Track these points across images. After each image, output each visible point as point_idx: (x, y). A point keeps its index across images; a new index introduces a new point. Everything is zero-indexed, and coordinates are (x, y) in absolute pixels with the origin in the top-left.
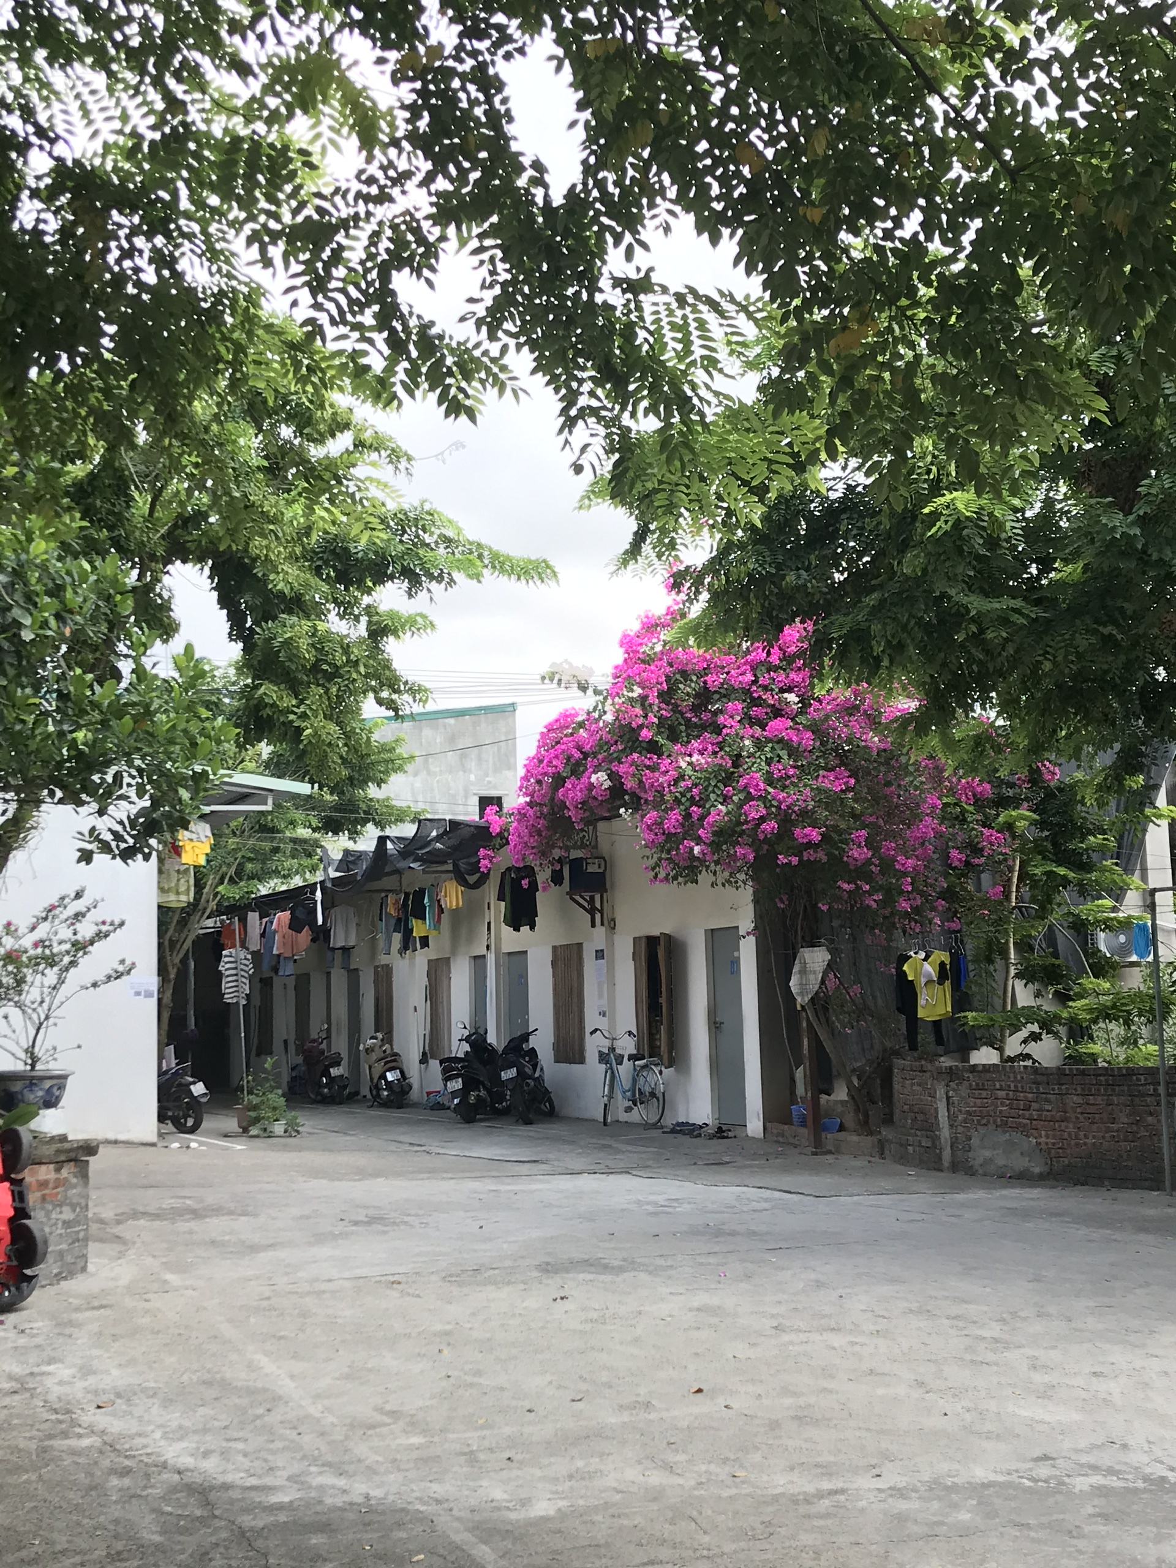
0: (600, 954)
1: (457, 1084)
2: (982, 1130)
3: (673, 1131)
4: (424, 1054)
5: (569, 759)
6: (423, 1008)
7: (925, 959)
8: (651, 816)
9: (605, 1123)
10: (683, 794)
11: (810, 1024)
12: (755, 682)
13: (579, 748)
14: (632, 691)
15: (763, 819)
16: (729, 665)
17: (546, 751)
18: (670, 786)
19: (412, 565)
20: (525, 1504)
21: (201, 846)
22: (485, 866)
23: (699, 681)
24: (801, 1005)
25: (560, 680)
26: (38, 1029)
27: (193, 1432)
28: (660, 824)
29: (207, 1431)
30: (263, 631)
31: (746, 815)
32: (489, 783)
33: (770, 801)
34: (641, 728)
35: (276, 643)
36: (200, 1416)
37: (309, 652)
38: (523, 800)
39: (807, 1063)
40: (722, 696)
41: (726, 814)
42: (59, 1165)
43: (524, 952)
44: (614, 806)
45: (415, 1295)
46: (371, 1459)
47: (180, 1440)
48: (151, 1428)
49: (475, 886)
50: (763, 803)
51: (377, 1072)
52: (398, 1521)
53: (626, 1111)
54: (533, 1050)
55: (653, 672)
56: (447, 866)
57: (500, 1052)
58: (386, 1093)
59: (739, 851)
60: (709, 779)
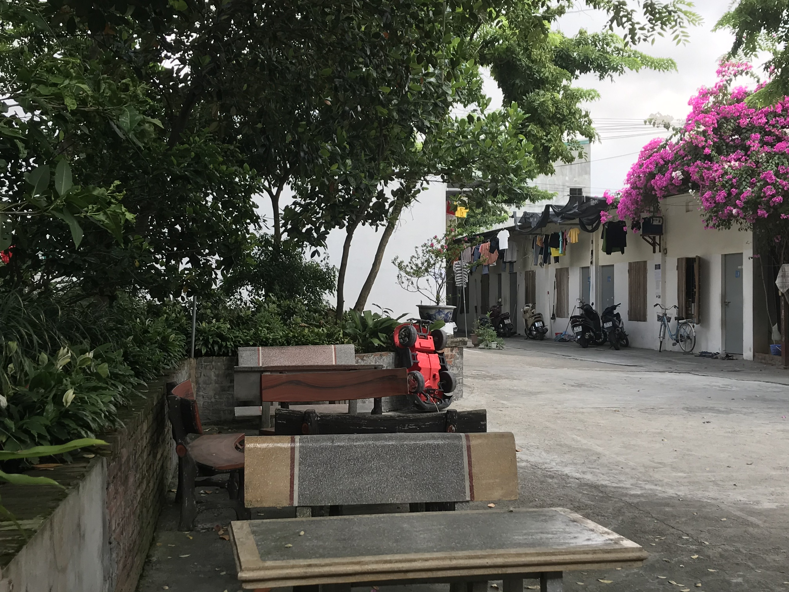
0: (658, 267)
1: (579, 329)
3: (700, 356)
4: (553, 315)
5: (657, 165)
6: (553, 293)
8: (707, 194)
9: (660, 351)
10: (727, 182)
11: (786, 303)
12: (767, 123)
13: (662, 158)
14: (699, 127)
15: (773, 196)
16: (752, 114)
17: (644, 160)
18: (719, 178)
19: (602, 63)
20: (758, 503)
21: (466, 209)
22: (604, 220)
23: (735, 123)
24: (782, 293)
25: (654, 123)
26: (440, 287)
27: (570, 464)
28: (713, 198)
29: (576, 464)
30: (527, 98)
31: (764, 193)
32: (576, 181)
33: (778, 186)
34: (704, 148)
35: (536, 104)
36: (567, 458)
37: (552, 108)
38: (628, 186)
39: (783, 323)
40: (748, 130)
41: (752, 192)
42: (452, 348)
43: (613, 265)
44: (685, 188)
45: (631, 417)
46: (666, 480)
47: (566, 466)
48: (548, 461)
49: (593, 231)
50: (774, 187)
51: (530, 322)
52: (701, 505)
53: (673, 345)
54: (618, 314)
55: (709, 117)
56: (577, 221)
57: (600, 314)
58: (535, 333)
59: (760, 212)
60: (741, 174)
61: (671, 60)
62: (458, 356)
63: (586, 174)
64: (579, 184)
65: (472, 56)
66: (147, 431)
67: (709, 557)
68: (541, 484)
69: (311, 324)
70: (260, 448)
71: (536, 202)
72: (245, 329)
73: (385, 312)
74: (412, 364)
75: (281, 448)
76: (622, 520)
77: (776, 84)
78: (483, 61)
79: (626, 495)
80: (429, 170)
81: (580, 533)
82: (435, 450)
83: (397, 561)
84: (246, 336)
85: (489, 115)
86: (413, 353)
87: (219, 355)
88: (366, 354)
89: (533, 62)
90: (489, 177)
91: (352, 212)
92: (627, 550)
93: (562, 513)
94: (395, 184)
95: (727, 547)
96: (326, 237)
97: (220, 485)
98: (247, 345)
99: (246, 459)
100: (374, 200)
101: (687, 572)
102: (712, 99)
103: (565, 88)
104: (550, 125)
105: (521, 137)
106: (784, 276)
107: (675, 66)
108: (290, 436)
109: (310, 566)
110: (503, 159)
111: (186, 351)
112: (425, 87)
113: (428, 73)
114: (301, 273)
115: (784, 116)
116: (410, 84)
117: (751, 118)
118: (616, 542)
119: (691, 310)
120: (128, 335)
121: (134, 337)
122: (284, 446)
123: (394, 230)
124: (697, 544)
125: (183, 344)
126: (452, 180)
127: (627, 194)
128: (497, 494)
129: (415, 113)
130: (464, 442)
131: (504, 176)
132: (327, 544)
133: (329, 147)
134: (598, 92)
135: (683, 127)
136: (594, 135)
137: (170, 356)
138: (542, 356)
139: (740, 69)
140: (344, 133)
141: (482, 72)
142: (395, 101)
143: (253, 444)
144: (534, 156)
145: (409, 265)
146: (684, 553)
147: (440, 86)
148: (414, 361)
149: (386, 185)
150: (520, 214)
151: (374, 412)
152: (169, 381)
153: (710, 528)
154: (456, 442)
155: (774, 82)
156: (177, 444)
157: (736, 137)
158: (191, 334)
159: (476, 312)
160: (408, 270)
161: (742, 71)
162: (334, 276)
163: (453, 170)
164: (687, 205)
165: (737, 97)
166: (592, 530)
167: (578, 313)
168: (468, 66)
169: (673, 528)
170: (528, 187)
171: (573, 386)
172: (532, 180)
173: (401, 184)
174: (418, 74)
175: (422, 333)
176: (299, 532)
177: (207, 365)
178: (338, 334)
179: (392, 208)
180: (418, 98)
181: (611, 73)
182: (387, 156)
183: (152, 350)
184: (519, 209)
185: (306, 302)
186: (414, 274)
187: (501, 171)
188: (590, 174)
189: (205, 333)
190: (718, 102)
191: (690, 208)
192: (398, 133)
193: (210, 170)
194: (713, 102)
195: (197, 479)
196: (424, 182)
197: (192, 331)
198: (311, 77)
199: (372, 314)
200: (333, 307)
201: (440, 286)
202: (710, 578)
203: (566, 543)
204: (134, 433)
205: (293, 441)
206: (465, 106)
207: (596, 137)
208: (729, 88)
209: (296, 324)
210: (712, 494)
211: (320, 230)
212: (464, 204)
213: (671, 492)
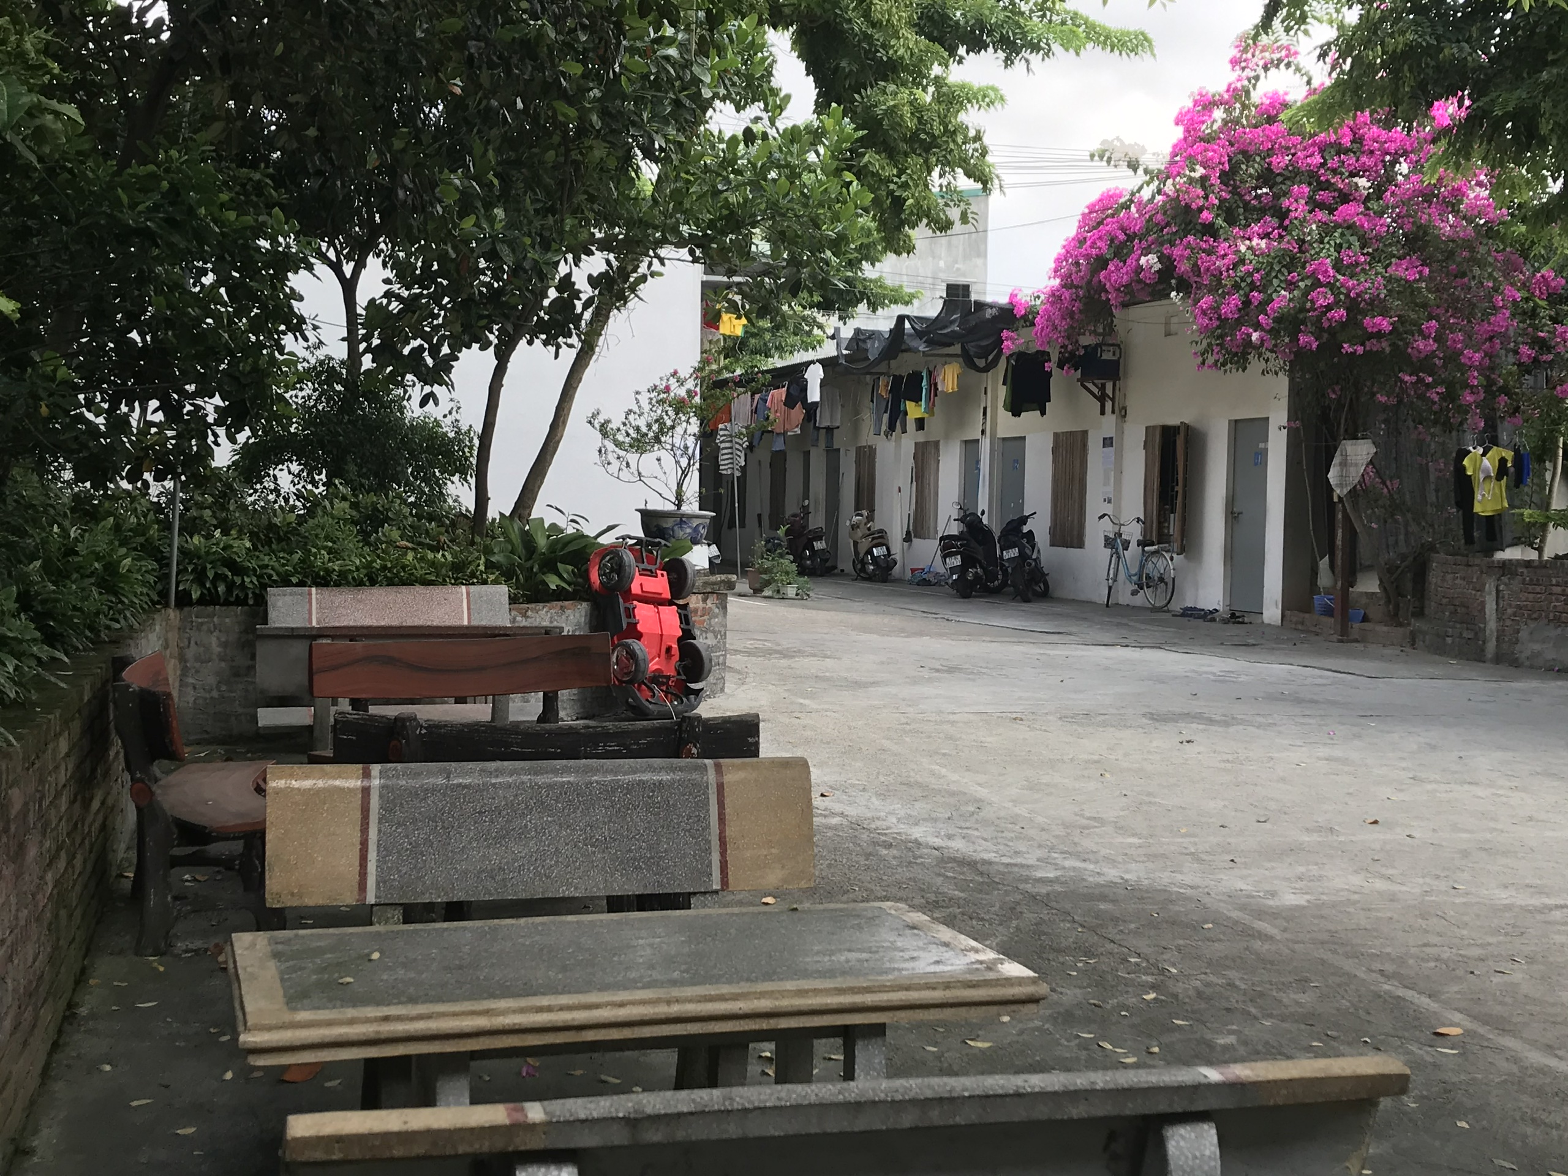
0: (1108, 442)
1: (956, 561)
2: (1533, 625)
3: (1183, 615)
4: (908, 533)
5: (1112, 241)
6: (909, 490)
7: (1484, 455)
8: (1206, 301)
9: (1107, 605)
10: (1243, 279)
11: (1346, 516)
12: (1323, 165)
13: (1123, 229)
14: (1194, 170)
15: (1329, 308)
16: (1295, 146)
17: (1088, 232)
18: (1228, 270)
19: (1010, 34)
20: (1273, 894)
21: (739, 317)
22: (1008, 347)
23: (1262, 163)
24: (1339, 497)
25: (1109, 159)
26: (685, 473)
27: (924, 820)
28: (1216, 309)
29: (935, 820)
30: (863, 98)
31: (1313, 302)
32: (958, 269)
33: (1339, 288)
34: (1200, 210)
35: (879, 111)
36: (920, 808)
37: (911, 120)
38: (1056, 282)
39: (1339, 555)
40: (1287, 178)
41: (1290, 300)
42: (706, 595)
43: (1024, 438)
44: (1164, 289)
45: (1045, 731)
46: (1104, 852)
47: (916, 824)
48: (883, 814)
49: (986, 370)
50: (1331, 290)
51: (863, 548)
52: (1166, 898)
53: (1132, 594)
54: (1031, 532)
55: (1214, 151)
56: (957, 349)
57: (997, 533)
58: (871, 567)
59: (1303, 339)
60: (1271, 264)
61: (1142, 34)
62: (717, 610)
63: (979, 256)
64: (964, 275)
65: (755, 8)
66: (67, 755)
67: (1175, 996)
68: (867, 860)
69: (420, 544)
70: (299, 789)
71: (880, 311)
72: (284, 550)
73: (573, 521)
74: (625, 626)
75: (341, 790)
76: (1018, 928)
77: (1341, 88)
78: (777, 20)
79: (1027, 880)
80: (663, 235)
81: (923, 949)
82: (653, 791)
83: (562, 1008)
84: (284, 565)
85: (785, 130)
86: (627, 605)
87: (227, 603)
88: (533, 606)
89: (873, 25)
90: (785, 256)
91: (507, 317)
92: (1009, 981)
93: (893, 912)
94: (596, 263)
95: (1212, 978)
96: (452, 367)
97: (225, 863)
98: (287, 583)
99: (268, 811)
100: (553, 293)
101: (1133, 1026)
102: (1219, 114)
103: (938, 82)
104: (906, 155)
105: (848, 176)
106: (1344, 464)
107: (1150, 45)
108: (360, 766)
109: (386, 1019)
110: (812, 220)
111: (160, 594)
112: (657, 66)
113: (663, 37)
114: (402, 439)
115: (1355, 153)
116: (623, 58)
117: (1293, 155)
118: (990, 967)
119: (1168, 527)
120: (32, 558)
121: (44, 561)
122: (347, 785)
123: (594, 357)
124: (1156, 971)
125: (152, 579)
126: (711, 258)
127: (1055, 297)
128: (773, 877)
129: (636, 119)
130: (711, 776)
131: (813, 254)
132: (424, 976)
133: (457, 182)
134: (1002, 92)
135: (1163, 168)
136: (992, 179)
137: (122, 602)
138: (884, 613)
139: (1276, 56)
140: (491, 153)
141: (775, 42)
142: (596, 91)
143: (283, 782)
144: (874, 216)
145: (622, 427)
146: (1130, 989)
147: (687, 65)
148: (630, 620)
149: (576, 265)
150: (847, 333)
151: (542, 719)
152: (120, 653)
153: (1181, 942)
154: (695, 776)
155: (1338, 83)
156: (132, 779)
157: (1265, 190)
158: (170, 558)
159: (760, 525)
160: (620, 437)
161: (1280, 61)
162: (471, 448)
163: (712, 239)
164: (1167, 324)
165: (1267, 111)
166: (946, 945)
167: (955, 529)
168: (744, 27)
169: (1112, 941)
170: (864, 279)
171: (938, 671)
172: (873, 265)
173: (608, 262)
174: (641, 38)
175: (646, 566)
176: (369, 955)
177: (202, 624)
178: (475, 564)
179: (590, 310)
180: (643, 88)
181: (1027, 55)
182: (579, 205)
183: (83, 589)
184: (845, 324)
185: (412, 499)
186: (631, 446)
187: (807, 243)
188: (985, 256)
189: (199, 558)
190: (1231, 121)
191: (1174, 328)
192: (602, 159)
193: (201, 220)
194: (1223, 120)
195: (177, 851)
196: (655, 261)
197: (171, 552)
198: (419, 34)
199: (546, 526)
200: (467, 510)
201: (683, 472)
202: (1177, 1035)
203: (894, 969)
204: (38, 757)
205: (367, 775)
206: (739, 108)
207: (996, 181)
208: (1253, 94)
209: (391, 542)
210: (1188, 879)
211: (440, 351)
212: (733, 308)
213: (1112, 874)
